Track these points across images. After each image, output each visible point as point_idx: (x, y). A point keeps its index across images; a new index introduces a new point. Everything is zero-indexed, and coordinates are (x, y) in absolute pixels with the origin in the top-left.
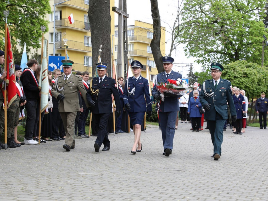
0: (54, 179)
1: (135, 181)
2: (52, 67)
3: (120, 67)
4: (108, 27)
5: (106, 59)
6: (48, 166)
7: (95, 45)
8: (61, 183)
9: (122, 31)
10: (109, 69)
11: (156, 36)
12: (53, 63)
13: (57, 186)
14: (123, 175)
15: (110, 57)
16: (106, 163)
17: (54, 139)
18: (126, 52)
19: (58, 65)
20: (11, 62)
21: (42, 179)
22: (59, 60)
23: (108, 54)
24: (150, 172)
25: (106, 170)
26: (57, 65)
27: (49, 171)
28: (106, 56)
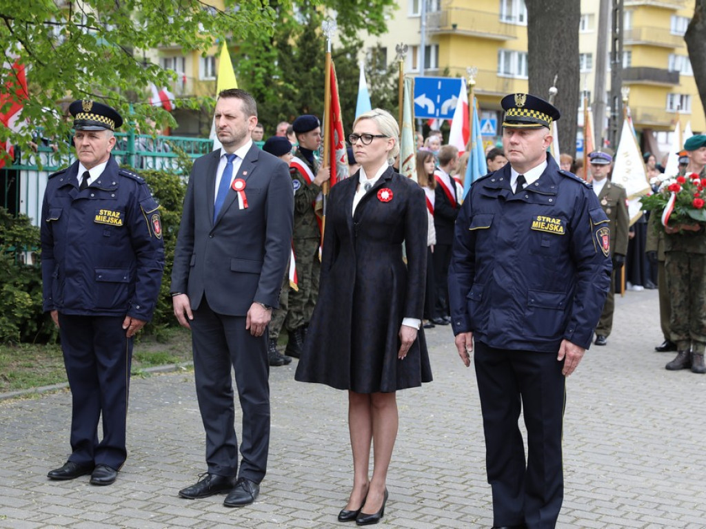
0: (455, 486)
1: (658, 500)
2: (423, 106)
3: (602, 108)
4: (573, 10)
5: (567, 94)
6: (433, 431)
7: (537, 57)
8: (474, 504)
9: (611, 8)
10: (572, 121)
11: (701, 10)
12: (424, 96)
13: (466, 514)
14: (625, 476)
15: (575, 89)
16: (574, 422)
17: (435, 320)
18: (618, 65)
19: (438, 101)
20: (340, 146)
21: (427, 482)
22: (439, 87)
23: (572, 79)
24: (693, 463)
25: (577, 452)
26: (434, 100)
27: (438, 452)
28: (564, 86)
